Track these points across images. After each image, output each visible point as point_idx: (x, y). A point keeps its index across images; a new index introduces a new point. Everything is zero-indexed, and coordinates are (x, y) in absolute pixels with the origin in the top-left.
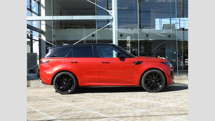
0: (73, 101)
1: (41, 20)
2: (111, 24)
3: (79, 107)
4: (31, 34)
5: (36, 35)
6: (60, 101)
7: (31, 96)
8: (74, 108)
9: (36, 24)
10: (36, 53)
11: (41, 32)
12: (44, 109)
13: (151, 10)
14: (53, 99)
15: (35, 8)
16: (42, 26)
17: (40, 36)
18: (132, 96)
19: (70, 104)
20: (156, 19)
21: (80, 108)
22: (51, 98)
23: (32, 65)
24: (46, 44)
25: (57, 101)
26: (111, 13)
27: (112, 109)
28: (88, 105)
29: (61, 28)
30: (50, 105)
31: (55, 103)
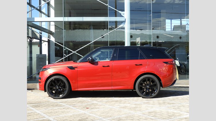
0: (87, 108)
1: (50, 22)
2: (123, 26)
3: (94, 115)
4: (40, 35)
5: (45, 36)
6: (73, 108)
7: (42, 100)
8: (89, 116)
9: (45, 25)
10: (46, 55)
11: (50, 33)
12: (58, 116)
13: (162, 11)
14: (66, 105)
15: (45, 8)
16: (51, 27)
17: (49, 37)
18: (148, 103)
19: (84, 112)
20: (167, 20)
21: (96, 116)
22: (63, 104)
23: (41, 66)
24: (55, 45)
25: (70, 108)
26: (124, 14)
27: (130, 119)
28: (103, 113)
29: (70, 29)
30: (63, 112)
31: (68, 110)
